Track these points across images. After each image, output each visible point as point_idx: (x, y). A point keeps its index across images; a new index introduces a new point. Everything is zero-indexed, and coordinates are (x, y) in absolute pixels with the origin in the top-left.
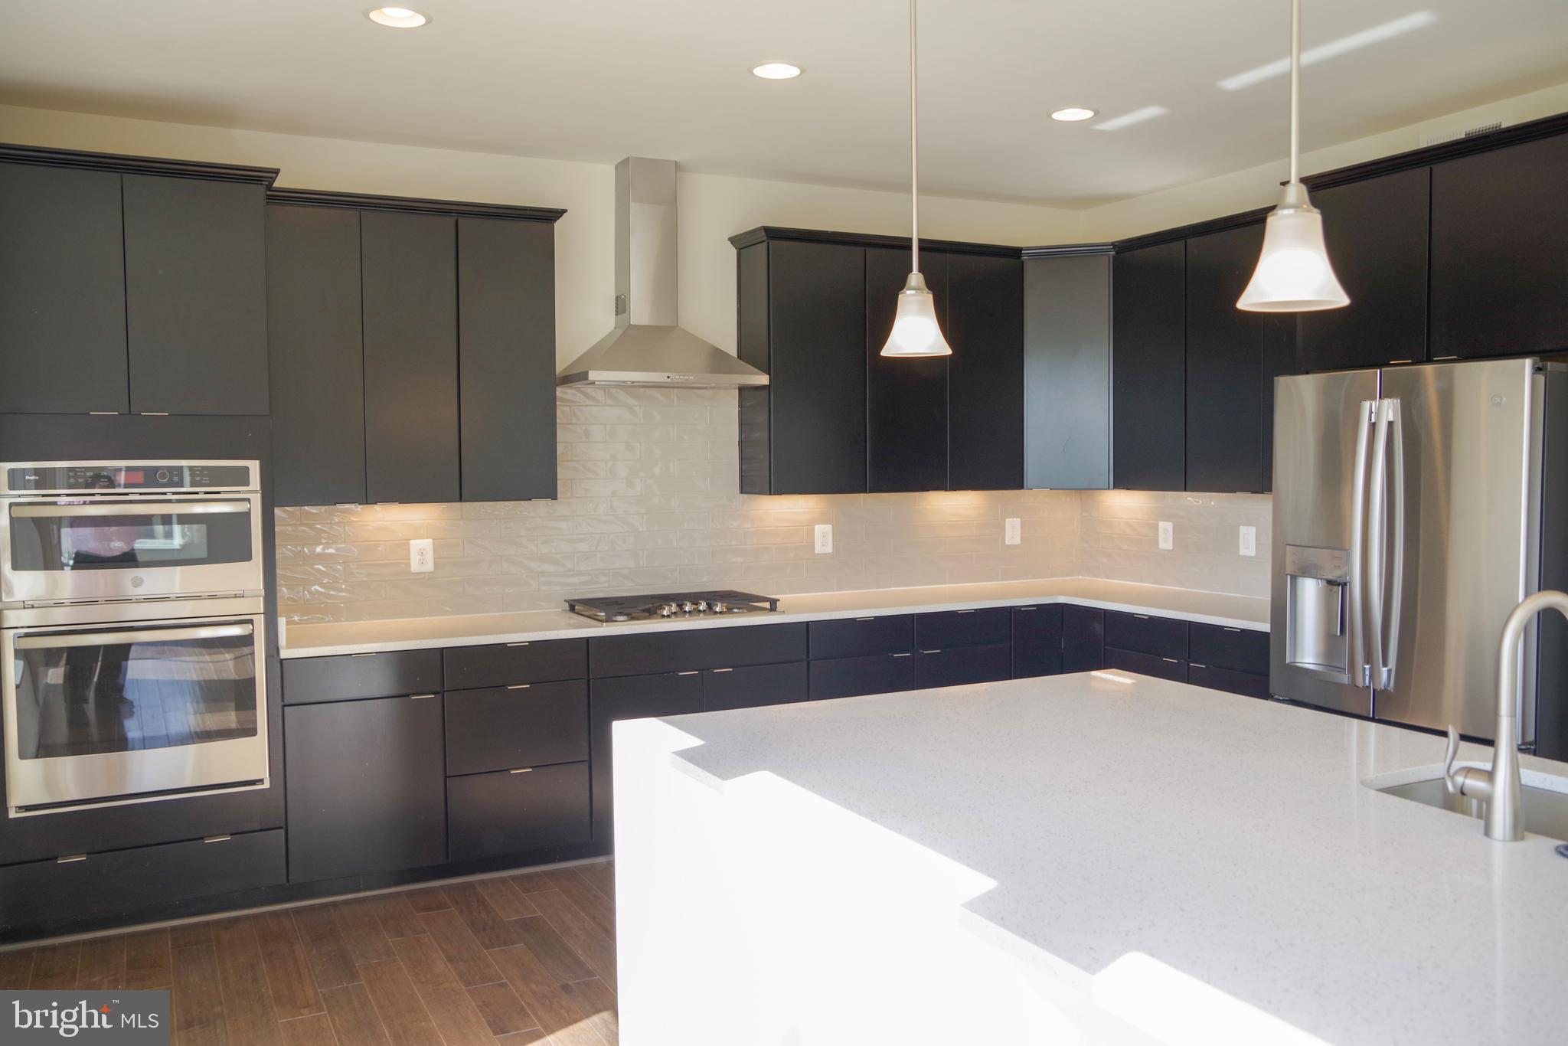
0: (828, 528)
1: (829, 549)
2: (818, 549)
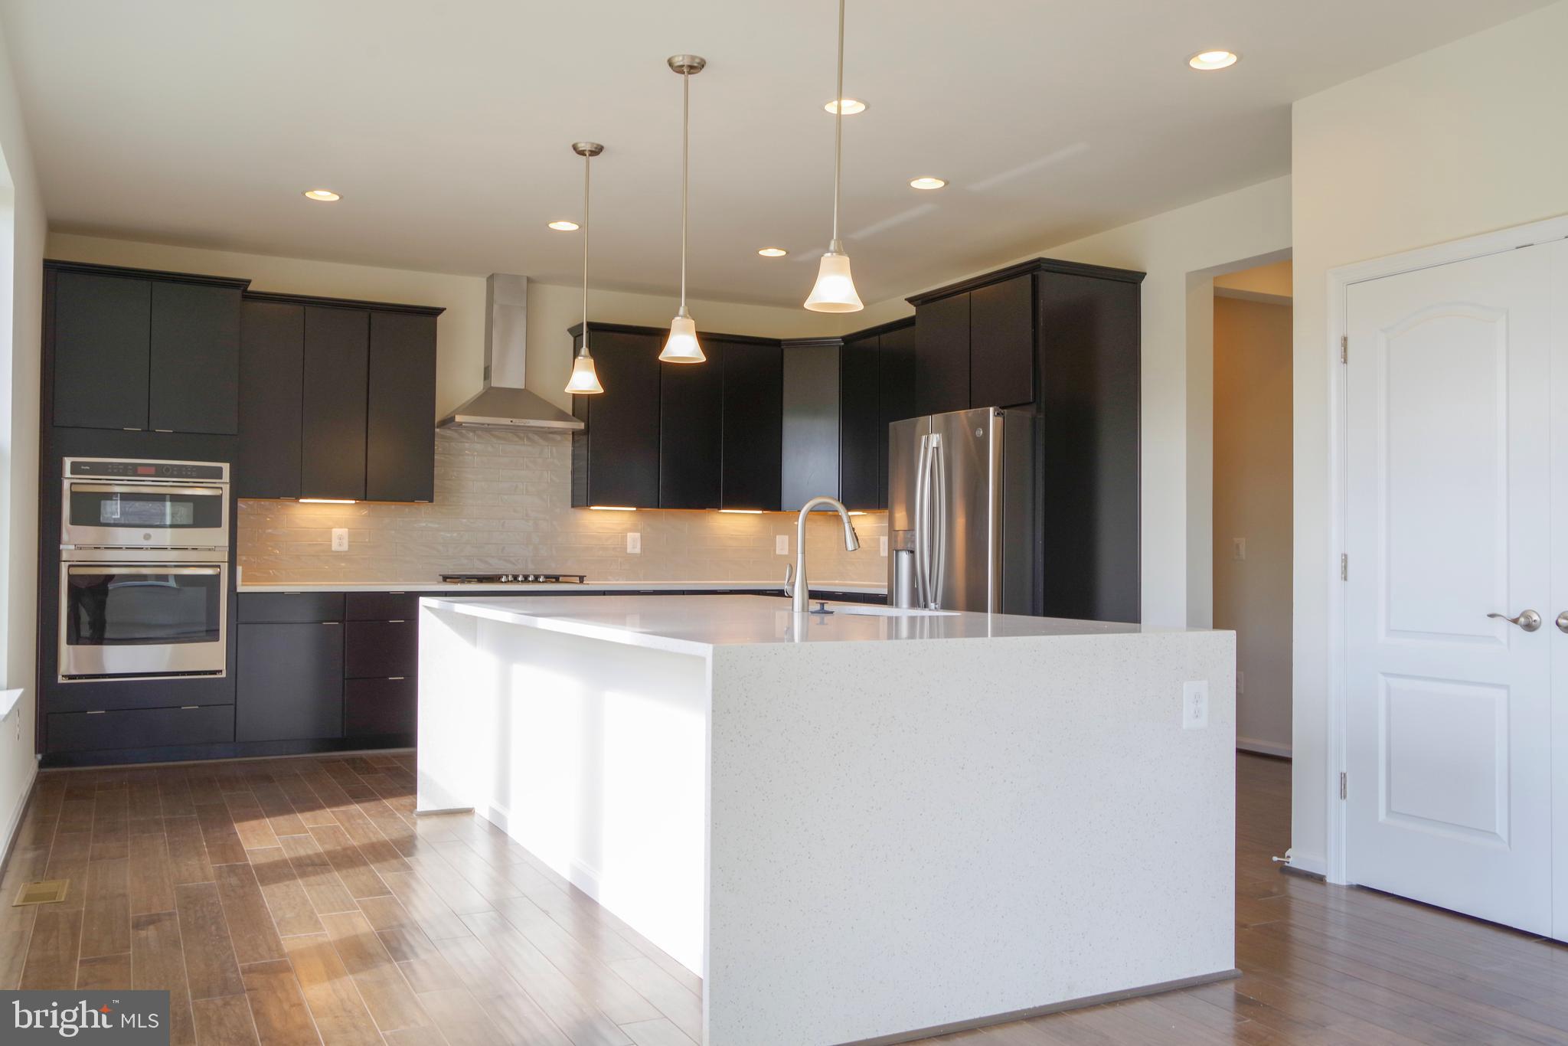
0: (638, 535)
1: (638, 550)
2: (629, 550)
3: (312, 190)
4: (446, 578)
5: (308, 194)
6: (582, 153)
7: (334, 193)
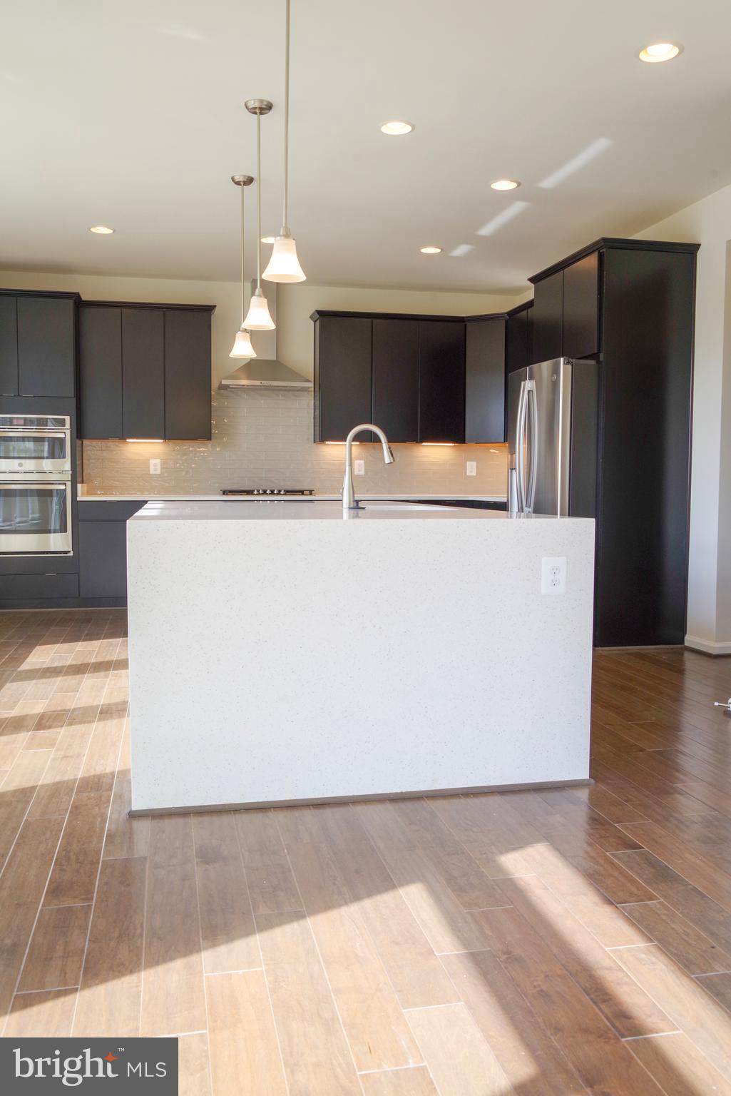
0: (362, 462)
1: (362, 473)
2: (356, 473)
3: (94, 227)
4: (225, 493)
5: (92, 230)
6: (238, 183)
7: (109, 228)
